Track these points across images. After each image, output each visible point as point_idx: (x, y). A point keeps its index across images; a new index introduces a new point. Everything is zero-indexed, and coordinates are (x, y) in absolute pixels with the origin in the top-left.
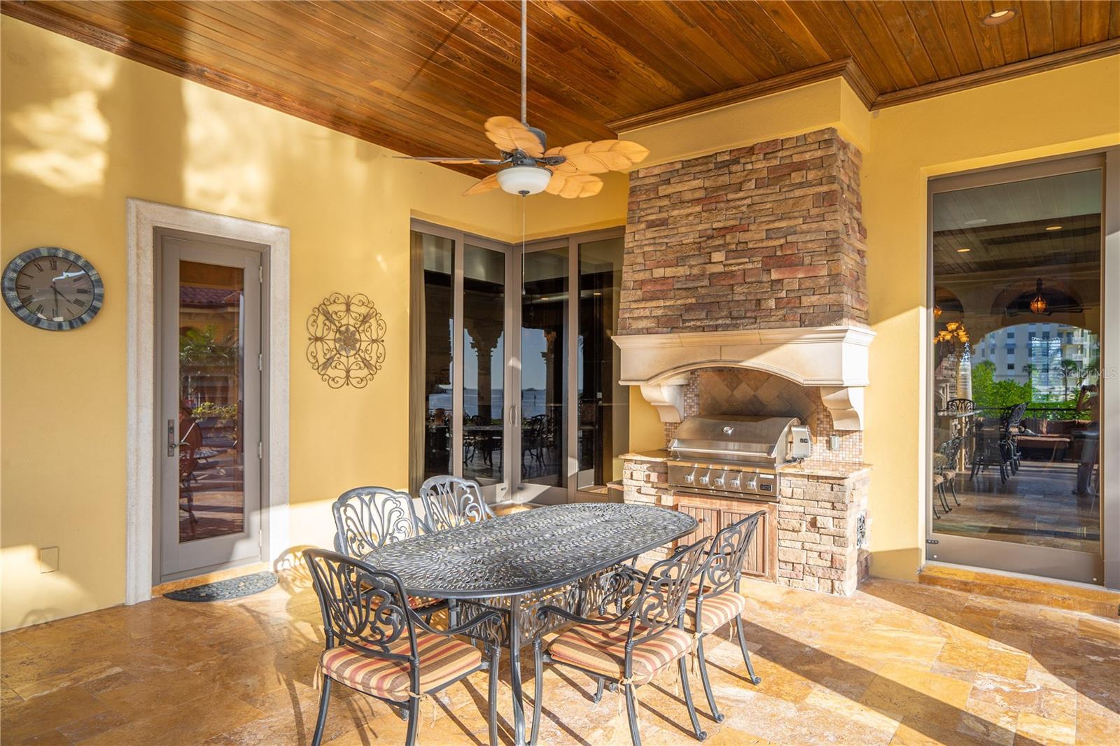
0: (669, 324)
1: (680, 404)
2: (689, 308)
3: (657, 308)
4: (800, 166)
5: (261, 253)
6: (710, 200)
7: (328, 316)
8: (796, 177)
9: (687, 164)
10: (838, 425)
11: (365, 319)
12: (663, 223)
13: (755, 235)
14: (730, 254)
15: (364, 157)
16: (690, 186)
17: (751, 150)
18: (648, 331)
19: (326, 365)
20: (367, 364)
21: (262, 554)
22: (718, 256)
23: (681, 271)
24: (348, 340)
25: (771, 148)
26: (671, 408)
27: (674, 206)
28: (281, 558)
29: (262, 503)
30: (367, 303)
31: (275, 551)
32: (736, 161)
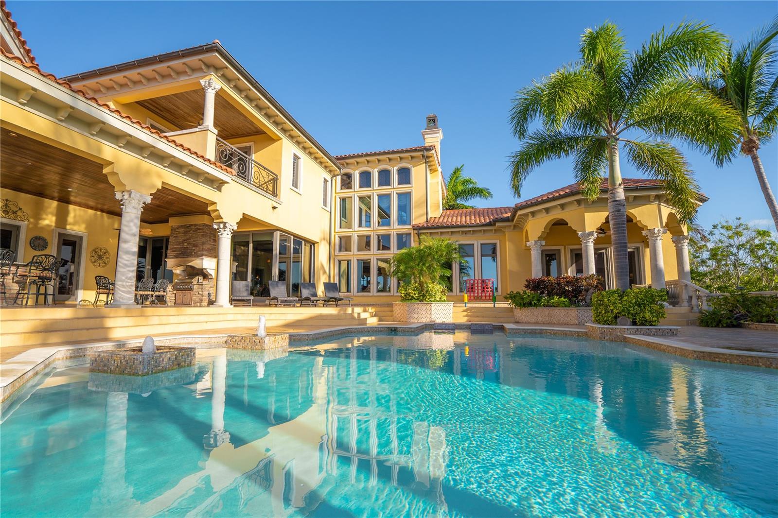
0: (176, 257)
1: (183, 274)
2: (180, 254)
3: (174, 253)
4: (199, 229)
5: (81, 238)
6: (185, 233)
7: (96, 252)
8: (198, 231)
9: (182, 226)
10: (210, 277)
11: (105, 253)
12: (177, 237)
13: (191, 241)
14: (188, 244)
15: (109, 218)
16: (182, 230)
17: (192, 225)
18: (172, 258)
19: (94, 262)
20: (105, 263)
21: (76, 300)
22: (185, 244)
23: (179, 246)
24: (100, 257)
25: (195, 225)
26: (180, 275)
27: (179, 234)
28: (81, 301)
29: (77, 288)
30: (106, 250)
31: (79, 300)
32: (189, 227)
